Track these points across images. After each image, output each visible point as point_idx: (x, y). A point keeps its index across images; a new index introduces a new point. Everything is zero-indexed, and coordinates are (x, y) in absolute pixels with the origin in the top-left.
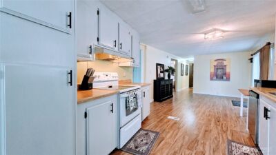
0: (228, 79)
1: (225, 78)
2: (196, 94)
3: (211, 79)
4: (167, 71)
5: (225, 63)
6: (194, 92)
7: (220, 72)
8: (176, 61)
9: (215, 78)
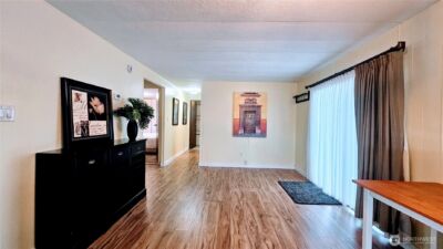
0: (264, 134)
1: (258, 131)
2: (206, 169)
3: (235, 134)
4: (123, 112)
5: (259, 101)
6: (200, 164)
7: (250, 120)
8: (161, 89)
9: (241, 131)
